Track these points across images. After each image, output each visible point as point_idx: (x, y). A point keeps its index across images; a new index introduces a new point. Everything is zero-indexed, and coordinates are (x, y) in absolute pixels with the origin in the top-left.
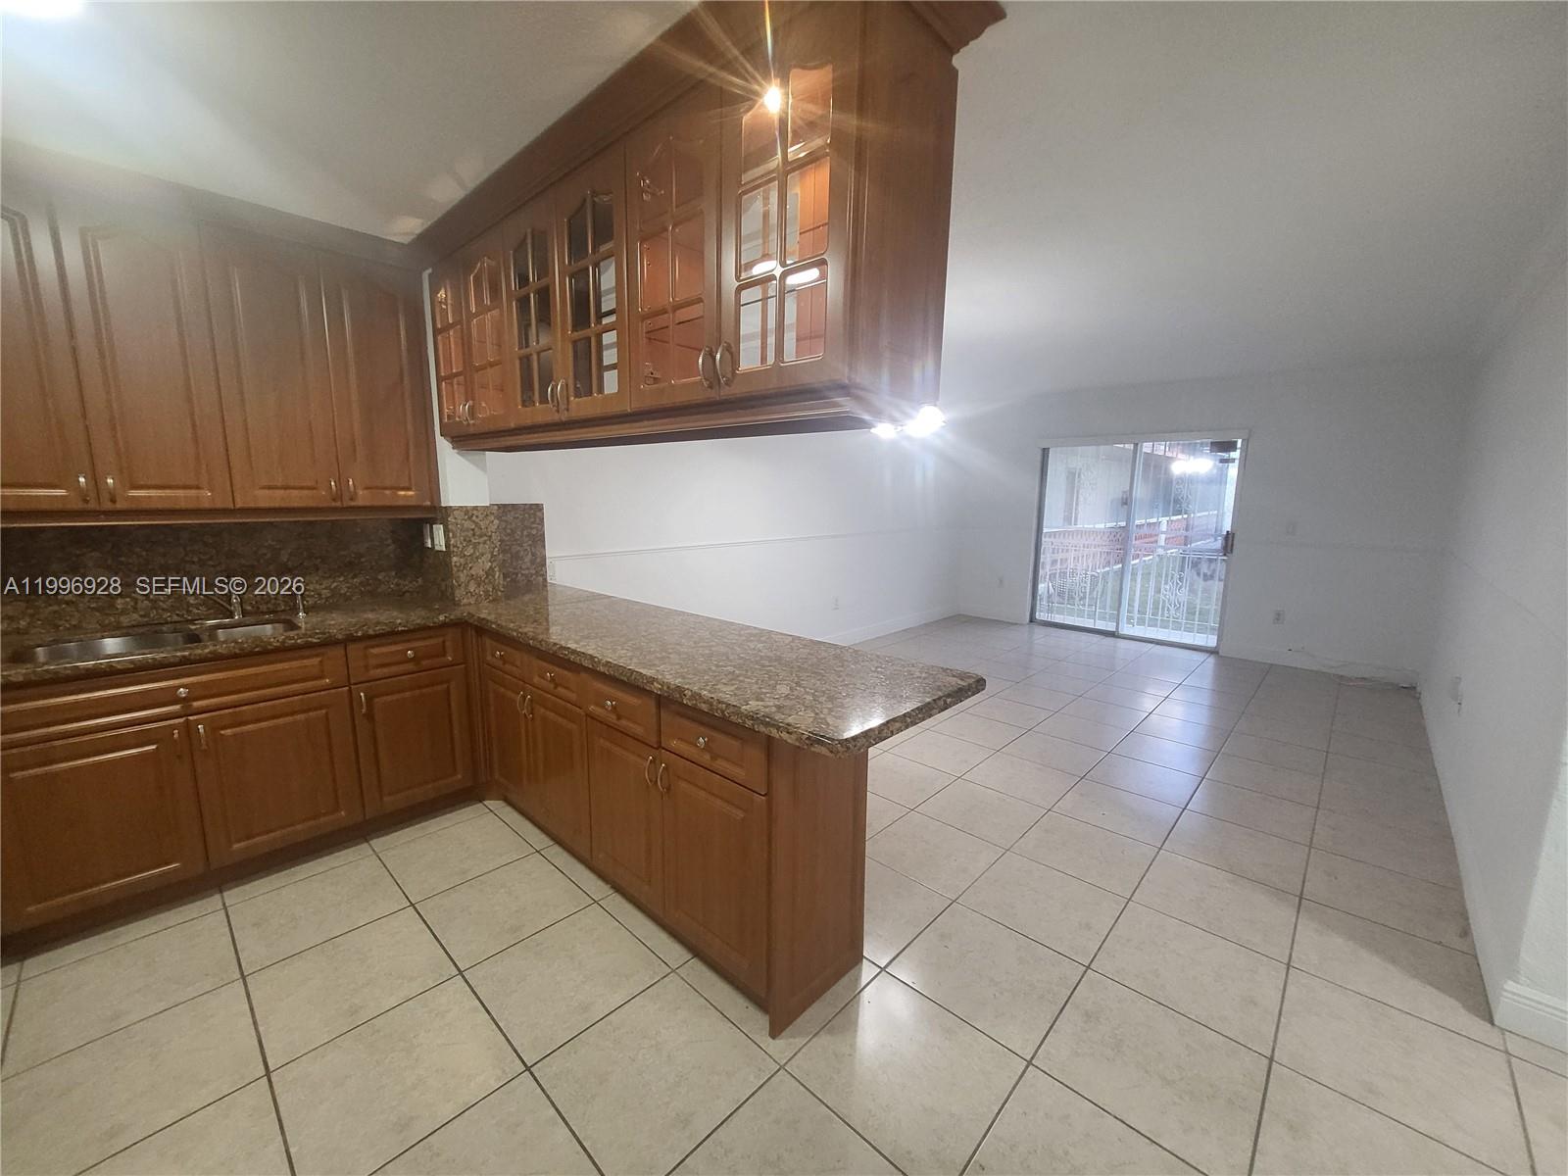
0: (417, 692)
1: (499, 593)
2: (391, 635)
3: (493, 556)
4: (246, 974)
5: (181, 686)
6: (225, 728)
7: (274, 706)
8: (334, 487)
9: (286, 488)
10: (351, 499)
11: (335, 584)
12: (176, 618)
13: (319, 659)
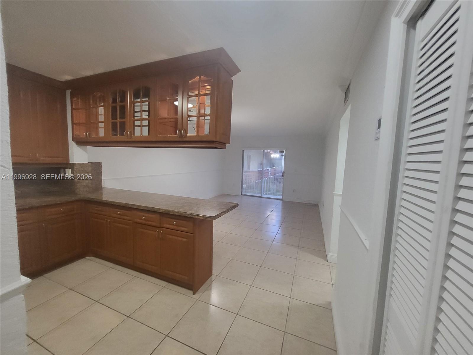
2: (55, 205)
8: (30, 156)
10: (37, 160)
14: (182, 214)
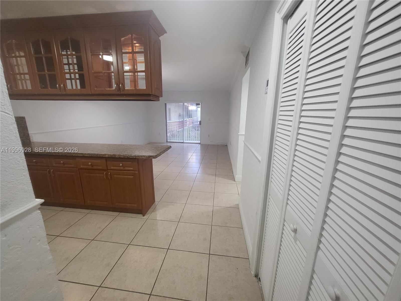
14: (127, 157)
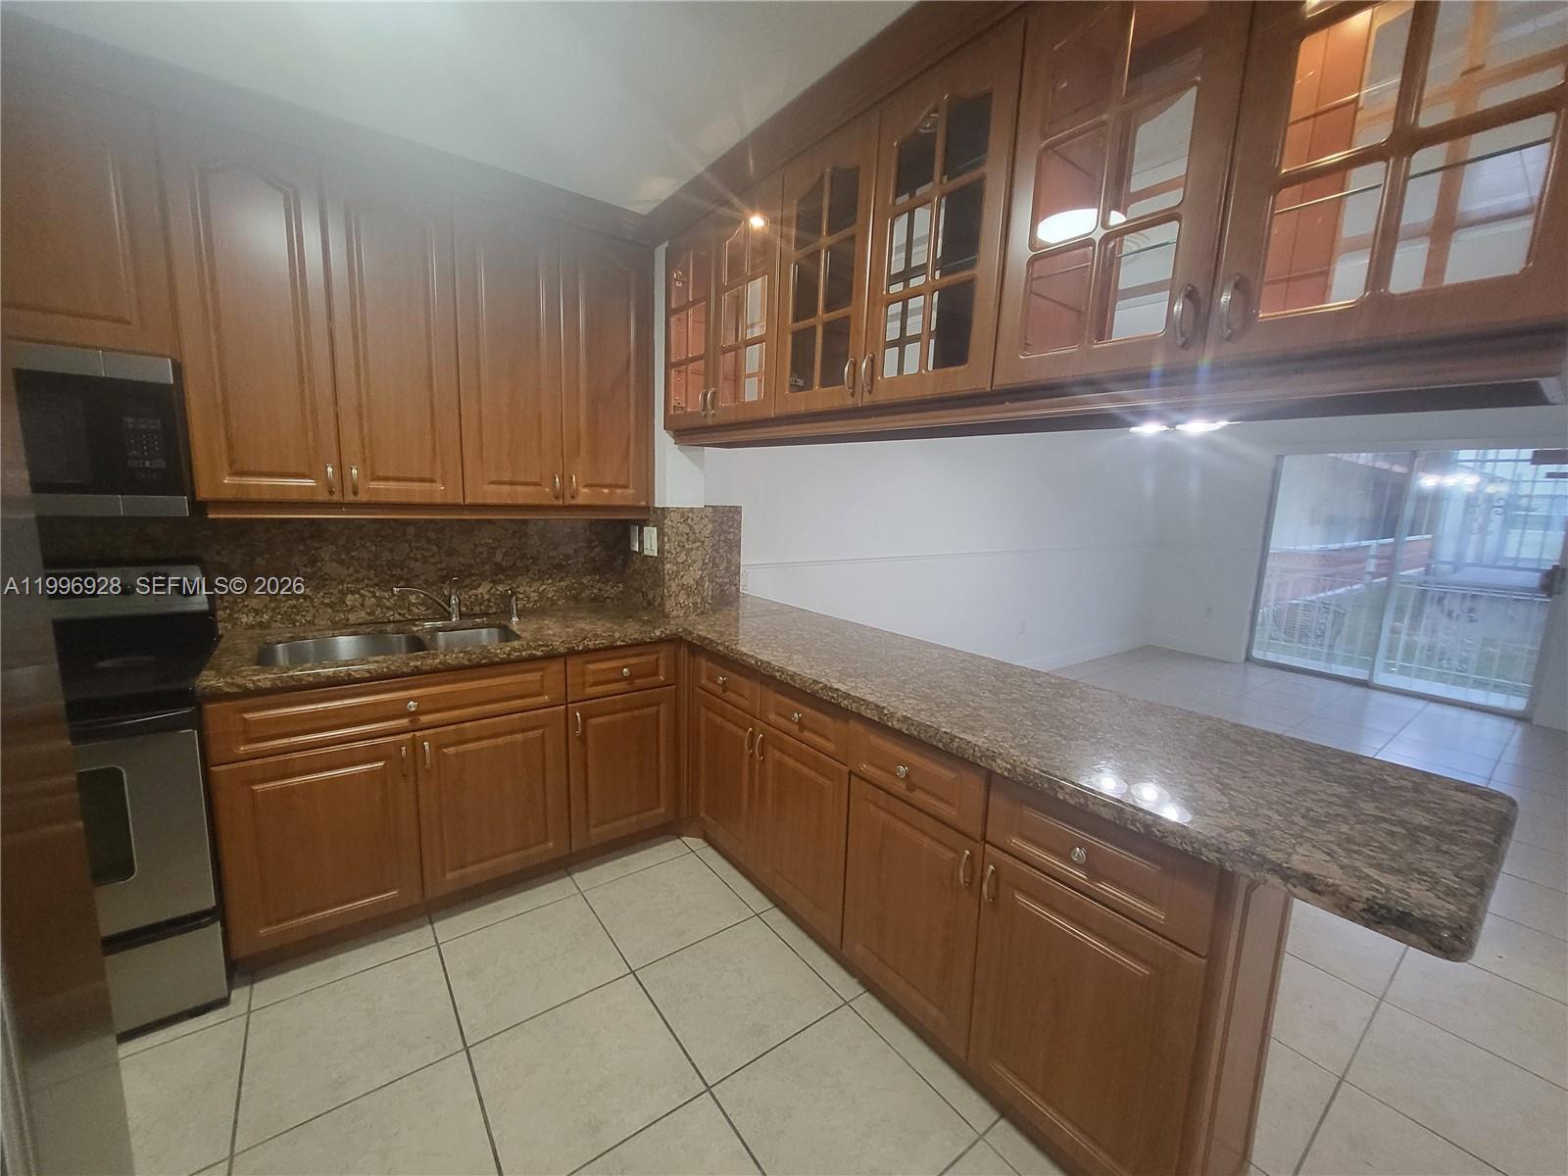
0: (628, 714)
1: (707, 606)
2: (610, 650)
3: (704, 564)
4: (468, 1045)
5: (411, 698)
6: (447, 746)
7: (495, 723)
8: (558, 485)
9: (512, 483)
10: (573, 497)
11: (544, 587)
12: (397, 617)
13: (541, 673)
